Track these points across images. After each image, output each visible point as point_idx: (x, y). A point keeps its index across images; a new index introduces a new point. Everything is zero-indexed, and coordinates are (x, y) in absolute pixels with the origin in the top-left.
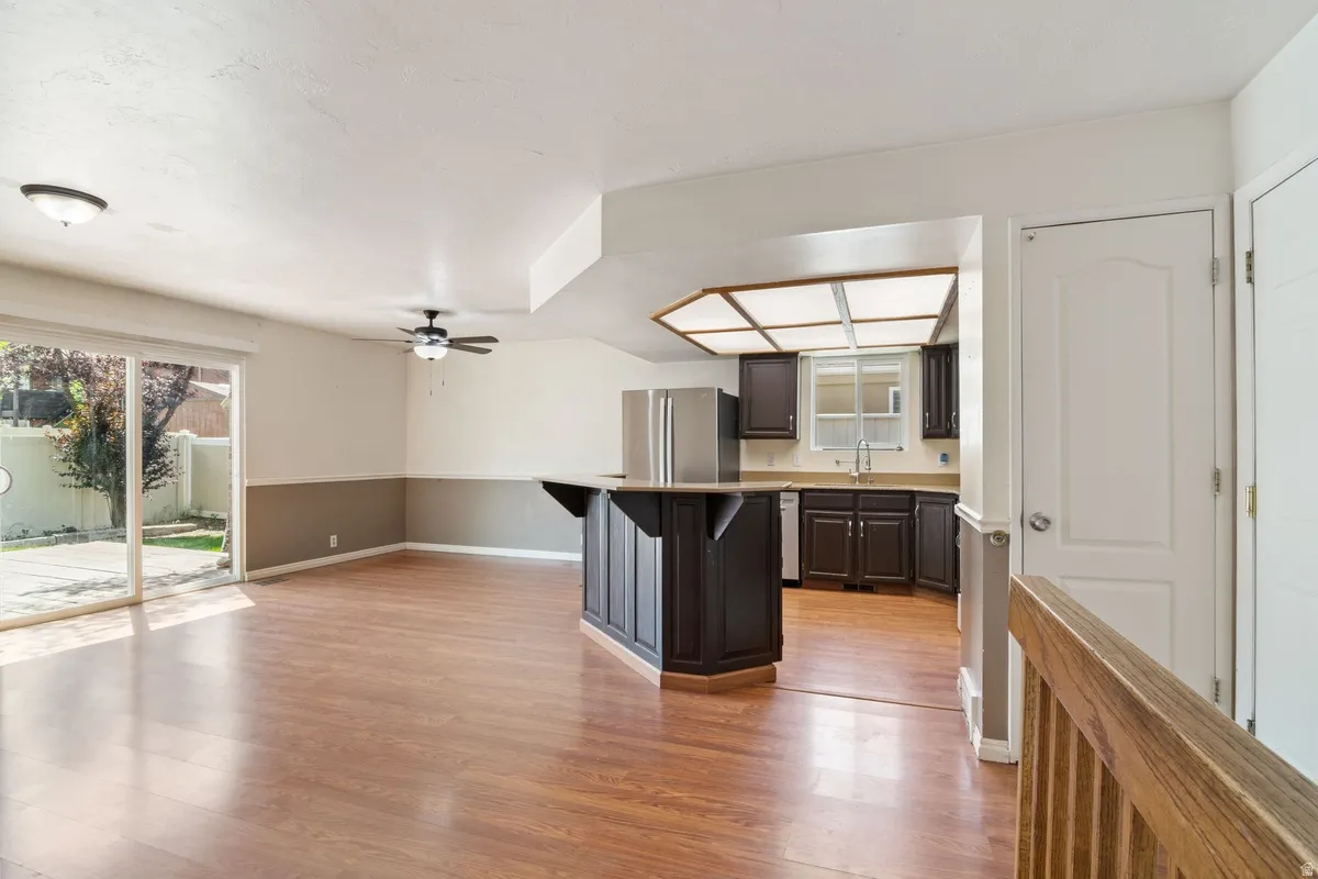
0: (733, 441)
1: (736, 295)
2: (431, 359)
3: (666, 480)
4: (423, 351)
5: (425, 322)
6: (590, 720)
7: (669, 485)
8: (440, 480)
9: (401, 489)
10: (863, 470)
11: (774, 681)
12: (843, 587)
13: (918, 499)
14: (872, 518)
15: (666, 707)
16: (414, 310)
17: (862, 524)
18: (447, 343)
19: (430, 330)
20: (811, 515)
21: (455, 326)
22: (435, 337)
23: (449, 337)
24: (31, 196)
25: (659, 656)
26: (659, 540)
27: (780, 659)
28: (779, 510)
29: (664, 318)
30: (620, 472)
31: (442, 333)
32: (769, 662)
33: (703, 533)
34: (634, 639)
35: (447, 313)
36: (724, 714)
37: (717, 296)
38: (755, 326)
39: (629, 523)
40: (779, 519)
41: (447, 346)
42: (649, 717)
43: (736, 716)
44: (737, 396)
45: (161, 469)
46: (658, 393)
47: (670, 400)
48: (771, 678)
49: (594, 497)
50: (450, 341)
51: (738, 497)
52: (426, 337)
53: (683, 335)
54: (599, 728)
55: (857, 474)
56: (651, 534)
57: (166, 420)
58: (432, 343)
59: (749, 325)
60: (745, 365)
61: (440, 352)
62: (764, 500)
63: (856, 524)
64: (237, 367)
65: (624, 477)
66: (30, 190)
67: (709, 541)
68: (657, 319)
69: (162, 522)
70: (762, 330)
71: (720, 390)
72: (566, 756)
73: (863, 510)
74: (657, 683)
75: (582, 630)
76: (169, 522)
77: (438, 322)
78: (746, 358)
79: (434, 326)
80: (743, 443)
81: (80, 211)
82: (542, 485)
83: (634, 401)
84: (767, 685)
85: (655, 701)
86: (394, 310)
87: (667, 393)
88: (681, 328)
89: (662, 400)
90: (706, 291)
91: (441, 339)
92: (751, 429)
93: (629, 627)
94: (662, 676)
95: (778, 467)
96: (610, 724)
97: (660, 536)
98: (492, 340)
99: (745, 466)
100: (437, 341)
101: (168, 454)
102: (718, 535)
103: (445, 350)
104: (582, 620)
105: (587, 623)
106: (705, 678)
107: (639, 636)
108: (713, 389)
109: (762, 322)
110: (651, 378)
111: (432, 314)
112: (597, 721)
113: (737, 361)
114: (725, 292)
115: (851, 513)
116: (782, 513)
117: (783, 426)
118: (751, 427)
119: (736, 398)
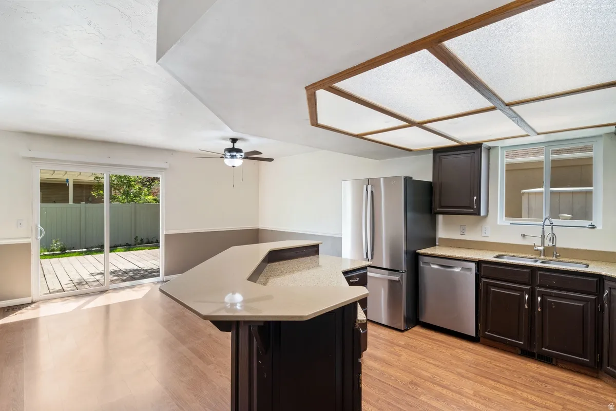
0: (428, 215)
2: (234, 167)
4: (228, 162)
8: (272, 231)
9: (256, 234)
10: (548, 243)
12: (520, 353)
13: (607, 283)
14: (550, 295)
16: (225, 139)
17: (539, 299)
18: (242, 156)
19: (232, 150)
20: (487, 284)
22: (234, 154)
31: (239, 151)
38: (409, 122)
41: (243, 158)
44: (431, 180)
47: (370, 187)
50: (244, 155)
52: (230, 154)
53: (361, 137)
55: (542, 248)
58: (232, 157)
59: (402, 122)
60: (437, 158)
61: (238, 162)
63: (532, 300)
64: (161, 175)
68: (316, 125)
70: (421, 126)
71: (407, 178)
73: (541, 286)
77: (237, 145)
79: (235, 147)
87: (368, 181)
88: (356, 133)
89: (365, 187)
91: (239, 154)
92: (441, 207)
95: (469, 236)
99: (442, 233)
100: (236, 155)
103: (241, 160)
108: (399, 178)
111: (234, 141)
113: (431, 155)
115: (528, 288)
117: (468, 205)
118: (442, 205)
119: (430, 183)
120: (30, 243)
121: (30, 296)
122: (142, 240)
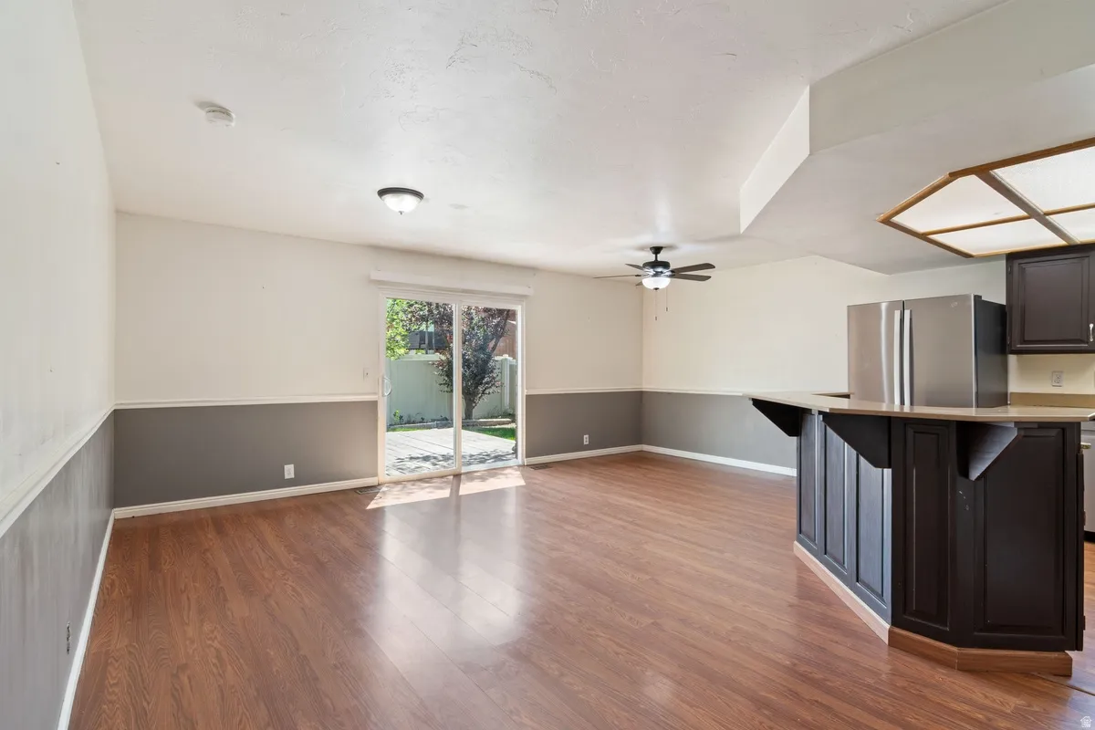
0: (998, 358)
1: (1002, 174)
2: (656, 289)
3: (902, 402)
4: (649, 283)
5: (652, 258)
6: (795, 665)
7: (907, 408)
8: (669, 393)
9: (638, 400)
11: (1069, 676)
15: (895, 672)
16: (642, 248)
18: (670, 273)
19: (655, 264)
21: (675, 259)
22: (660, 270)
23: (672, 267)
24: (383, 197)
25: (887, 607)
26: (888, 472)
27: (1078, 646)
28: (1079, 447)
29: (896, 219)
30: (845, 390)
31: (665, 265)
32: (1060, 648)
33: (952, 468)
34: (856, 579)
35: (671, 247)
36: (982, 708)
37: (973, 179)
38: (1032, 213)
39: (848, 452)
40: (1079, 461)
41: (670, 276)
42: (871, 681)
43: (1004, 715)
44: (1003, 301)
45: (491, 381)
46: (892, 306)
47: (907, 313)
48: (1065, 671)
49: (809, 417)
50: (672, 271)
51: (1007, 428)
52: (652, 270)
53: (924, 237)
54: (805, 678)
56: (876, 464)
57: (494, 348)
58: (657, 274)
59: (1022, 213)
60: (1016, 268)
61: (664, 282)
62: (1053, 433)
64: (520, 307)
65: (847, 396)
66: (382, 192)
67: (960, 479)
68: (887, 221)
69: (492, 417)
70: (1043, 218)
71: (977, 298)
72: (760, 704)
74: (886, 639)
75: (796, 552)
76: (496, 417)
77: (662, 257)
78: (1015, 258)
79: (659, 259)
80: (1012, 359)
81: (408, 202)
82: (751, 402)
83: (862, 316)
84: (1055, 679)
85: (882, 662)
86: (625, 250)
87: (903, 305)
88: (921, 229)
89: (897, 314)
90: (955, 175)
91: (665, 271)
92: (1024, 342)
93: (849, 560)
94: (890, 632)
95: (1071, 388)
96: (819, 676)
97: (889, 467)
98: (709, 266)
99: (1015, 386)
100: (662, 272)
101: (495, 371)
102: (975, 473)
103: (668, 280)
104: (796, 542)
105: (800, 546)
106: (955, 649)
107: (862, 576)
108: (966, 297)
109: (1043, 207)
110: (881, 290)
111: (657, 250)
112: (803, 668)
113: (1004, 262)
114: (984, 172)
116: (1085, 452)
117: (1078, 337)
118: (1026, 339)
119: (1001, 306)
120: (376, 402)
121: (375, 475)
122: (401, 417)
